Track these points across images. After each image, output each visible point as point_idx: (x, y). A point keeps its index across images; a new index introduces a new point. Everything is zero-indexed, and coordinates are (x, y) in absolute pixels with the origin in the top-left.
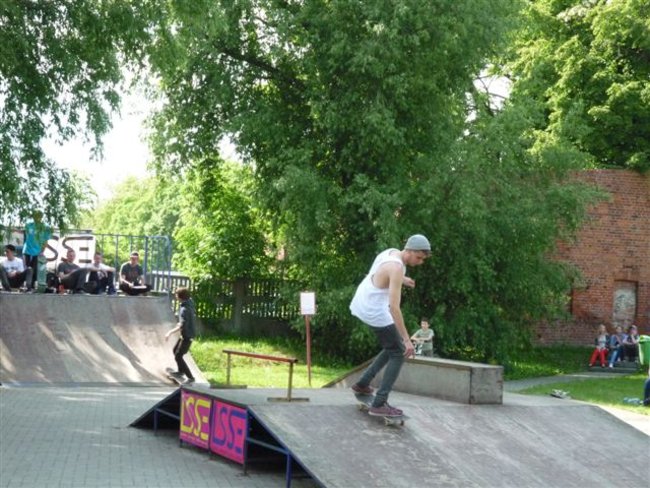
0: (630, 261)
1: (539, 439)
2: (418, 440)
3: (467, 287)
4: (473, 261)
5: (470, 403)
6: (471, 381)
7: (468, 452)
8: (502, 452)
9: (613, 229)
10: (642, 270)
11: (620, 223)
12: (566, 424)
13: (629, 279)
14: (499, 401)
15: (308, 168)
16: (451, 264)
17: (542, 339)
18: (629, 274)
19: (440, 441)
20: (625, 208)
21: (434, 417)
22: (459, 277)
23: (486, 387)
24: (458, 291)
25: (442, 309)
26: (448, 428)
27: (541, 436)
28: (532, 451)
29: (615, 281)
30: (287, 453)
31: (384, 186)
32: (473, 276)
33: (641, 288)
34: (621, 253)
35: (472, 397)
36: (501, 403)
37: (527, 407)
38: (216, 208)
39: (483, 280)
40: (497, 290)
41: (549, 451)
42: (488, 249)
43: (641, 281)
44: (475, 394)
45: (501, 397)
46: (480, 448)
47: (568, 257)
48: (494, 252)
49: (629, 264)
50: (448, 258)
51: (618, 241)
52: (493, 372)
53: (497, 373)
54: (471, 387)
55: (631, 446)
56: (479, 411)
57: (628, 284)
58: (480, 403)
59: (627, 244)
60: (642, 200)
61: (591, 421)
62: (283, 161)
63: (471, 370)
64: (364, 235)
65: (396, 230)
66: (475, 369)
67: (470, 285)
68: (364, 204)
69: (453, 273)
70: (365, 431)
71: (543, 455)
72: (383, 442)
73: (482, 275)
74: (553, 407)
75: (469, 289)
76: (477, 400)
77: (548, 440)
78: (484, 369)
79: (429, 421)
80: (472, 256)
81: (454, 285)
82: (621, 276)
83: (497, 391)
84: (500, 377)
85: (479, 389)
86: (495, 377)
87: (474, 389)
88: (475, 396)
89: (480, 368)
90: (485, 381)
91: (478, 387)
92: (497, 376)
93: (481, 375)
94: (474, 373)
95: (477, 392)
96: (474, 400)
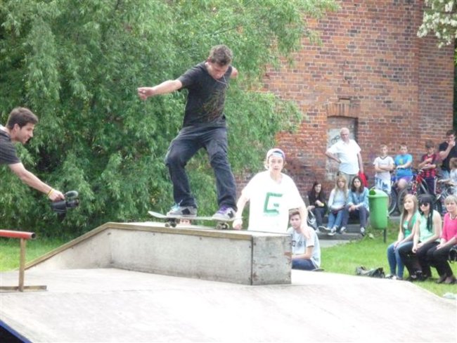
0: (347, 91)
3: (150, 128)
5: (251, 284)
6: (252, 255)
9: (324, 48)
10: (362, 102)
11: (335, 40)
13: (346, 115)
14: (287, 279)
18: (346, 108)
20: (341, 19)
23: (271, 261)
24: (138, 134)
25: (116, 159)
29: (328, 117)
32: (157, 113)
33: (361, 127)
34: (336, 80)
35: (253, 276)
36: (290, 283)
39: (171, 118)
43: (361, 118)
44: (258, 271)
45: (289, 274)
49: (346, 96)
51: (330, 64)
52: (279, 242)
53: (283, 243)
57: (345, 122)
58: (264, 283)
59: (343, 68)
60: (362, 9)
63: (252, 240)
64: (7, 58)
65: (54, 51)
66: (257, 238)
67: (154, 126)
68: (10, 15)
70: (134, 325)
73: (169, 112)
75: (153, 132)
76: (260, 279)
78: (268, 239)
81: (132, 126)
82: (336, 111)
83: (284, 267)
84: (288, 249)
85: (262, 265)
86: (282, 248)
87: (256, 265)
88: (257, 274)
89: (264, 237)
90: (270, 254)
91: (262, 262)
92: (284, 247)
93: (264, 246)
94: (255, 244)
95: (260, 268)
96: (256, 280)
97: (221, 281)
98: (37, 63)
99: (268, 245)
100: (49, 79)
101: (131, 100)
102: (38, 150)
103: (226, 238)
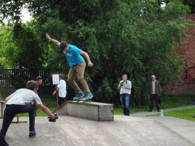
1: (125, 135)
2: (68, 137)
4: (133, 58)
5: (99, 121)
6: (99, 111)
7: (90, 142)
8: (105, 142)
12: (140, 129)
14: (112, 119)
15: (58, 18)
16: (124, 59)
17: (173, 91)
19: (77, 138)
21: (79, 127)
22: (127, 65)
23: (106, 113)
26: (84, 132)
27: (126, 134)
28: (119, 141)
30: (6, 145)
31: (92, 24)
35: (99, 118)
36: (113, 120)
37: (124, 122)
38: (21, 38)
39: (138, 66)
40: (145, 70)
41: (127, 141)
42: (141, 52)
44: (101, 117)
45: (113, 118)
46: (96, 140)
47: (184, 54)
48: (143, 53)
50: (123, 57)
52: (109, 107)
53: (110, 107)
54: (99, 114)
55: (166, 137)
56: (101, 124)
58: (103, 121)
61: (152, 127)
62: (46, 15)
63: (98, 106)
66: (100, 106)
68: (81, 33)
69: (125, 63)
70: (45, 135)
71: (124, 142)
72: (52, 139)
74: (137, 121)
76: (101, 119)
77: (129, 136)
78: (104, 106)
79: (77, 129)
80: (133, 55)
81: (125, 69)
83: (111, 116)
84: (112, 109)
85: (102, 115)
86: (110, 109)
87: (100, 115)
88: (101, 118)
89: (102, 106)
90: (105, 111)
91: (102, 114)
92: (111, 109)
93: (103, 108)
94: (100, 108)
95: (102, 116)
96: (100, 120)
97: (91, 120)
98: (90, 48)
99: (104, 108)
100: (95, 54)
101: (125, 60)
102: (93, 77)
103: (92, 106)
